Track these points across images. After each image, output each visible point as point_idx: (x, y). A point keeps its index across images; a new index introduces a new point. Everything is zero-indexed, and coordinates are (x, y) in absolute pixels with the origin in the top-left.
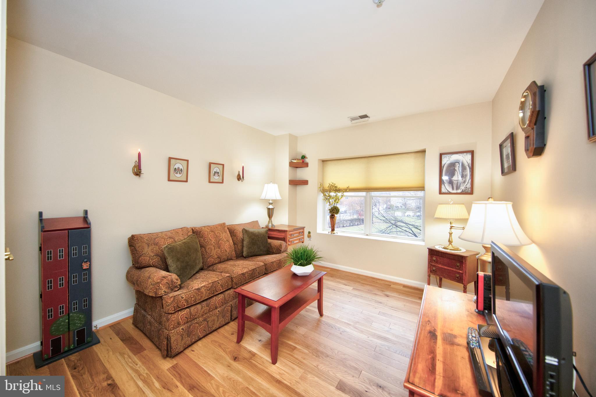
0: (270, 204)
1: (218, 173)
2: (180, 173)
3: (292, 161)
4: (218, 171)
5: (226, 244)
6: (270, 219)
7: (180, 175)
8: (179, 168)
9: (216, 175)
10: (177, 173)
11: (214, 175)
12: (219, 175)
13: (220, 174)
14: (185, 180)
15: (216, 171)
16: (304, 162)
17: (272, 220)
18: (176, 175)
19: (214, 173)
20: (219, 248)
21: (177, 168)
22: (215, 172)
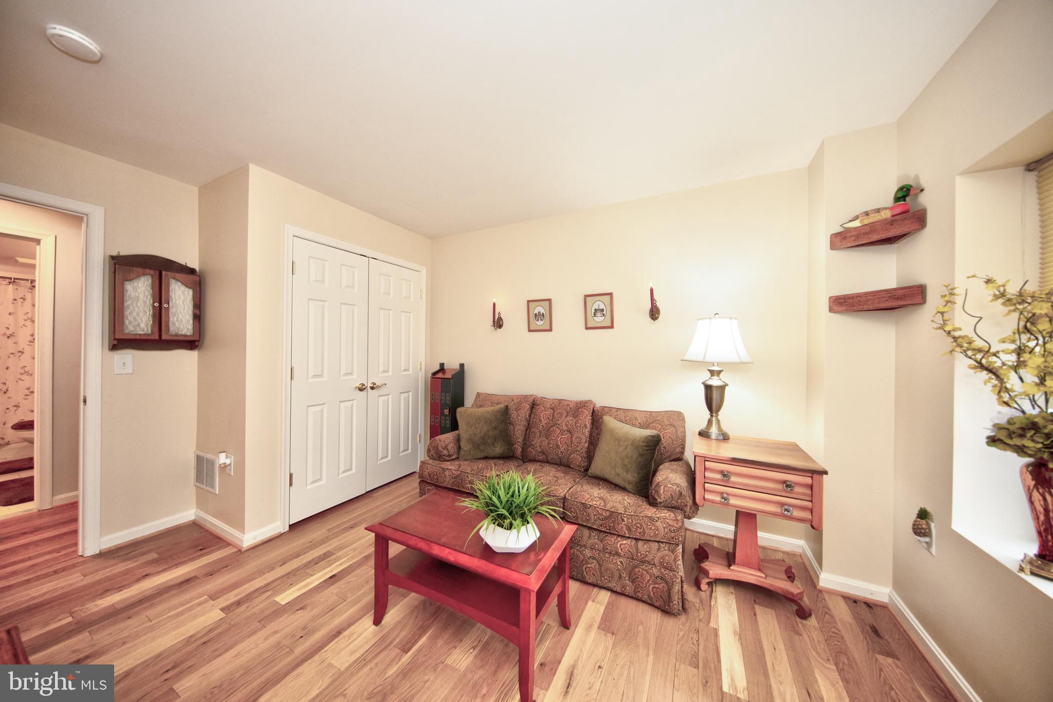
0: (712, 373)
1: (602, 310)
2: (541, 320)
3: (845, 226)
4: (601, 308)
5: (563, 436)
6: (712, 416)
7: (542, 322)
8: (539, 313)
9: (599, 314)
10: (538, 320)
11: (595, 315)
12: (604, 314)
13: (607, 312)
14: (548, 328)
15: (597, 308)
16: (911, 211)
17: (719, 417)
18: (537, 323)
19: (593, 311)
20: (547, 436)
21: (537, 313)
22: (596, 310)
